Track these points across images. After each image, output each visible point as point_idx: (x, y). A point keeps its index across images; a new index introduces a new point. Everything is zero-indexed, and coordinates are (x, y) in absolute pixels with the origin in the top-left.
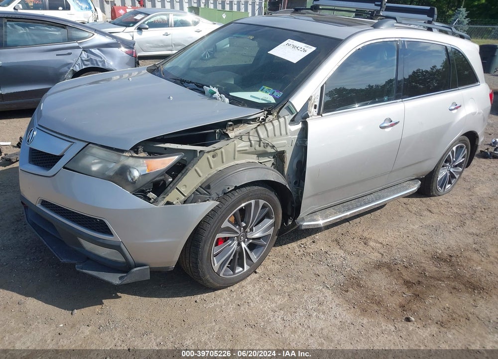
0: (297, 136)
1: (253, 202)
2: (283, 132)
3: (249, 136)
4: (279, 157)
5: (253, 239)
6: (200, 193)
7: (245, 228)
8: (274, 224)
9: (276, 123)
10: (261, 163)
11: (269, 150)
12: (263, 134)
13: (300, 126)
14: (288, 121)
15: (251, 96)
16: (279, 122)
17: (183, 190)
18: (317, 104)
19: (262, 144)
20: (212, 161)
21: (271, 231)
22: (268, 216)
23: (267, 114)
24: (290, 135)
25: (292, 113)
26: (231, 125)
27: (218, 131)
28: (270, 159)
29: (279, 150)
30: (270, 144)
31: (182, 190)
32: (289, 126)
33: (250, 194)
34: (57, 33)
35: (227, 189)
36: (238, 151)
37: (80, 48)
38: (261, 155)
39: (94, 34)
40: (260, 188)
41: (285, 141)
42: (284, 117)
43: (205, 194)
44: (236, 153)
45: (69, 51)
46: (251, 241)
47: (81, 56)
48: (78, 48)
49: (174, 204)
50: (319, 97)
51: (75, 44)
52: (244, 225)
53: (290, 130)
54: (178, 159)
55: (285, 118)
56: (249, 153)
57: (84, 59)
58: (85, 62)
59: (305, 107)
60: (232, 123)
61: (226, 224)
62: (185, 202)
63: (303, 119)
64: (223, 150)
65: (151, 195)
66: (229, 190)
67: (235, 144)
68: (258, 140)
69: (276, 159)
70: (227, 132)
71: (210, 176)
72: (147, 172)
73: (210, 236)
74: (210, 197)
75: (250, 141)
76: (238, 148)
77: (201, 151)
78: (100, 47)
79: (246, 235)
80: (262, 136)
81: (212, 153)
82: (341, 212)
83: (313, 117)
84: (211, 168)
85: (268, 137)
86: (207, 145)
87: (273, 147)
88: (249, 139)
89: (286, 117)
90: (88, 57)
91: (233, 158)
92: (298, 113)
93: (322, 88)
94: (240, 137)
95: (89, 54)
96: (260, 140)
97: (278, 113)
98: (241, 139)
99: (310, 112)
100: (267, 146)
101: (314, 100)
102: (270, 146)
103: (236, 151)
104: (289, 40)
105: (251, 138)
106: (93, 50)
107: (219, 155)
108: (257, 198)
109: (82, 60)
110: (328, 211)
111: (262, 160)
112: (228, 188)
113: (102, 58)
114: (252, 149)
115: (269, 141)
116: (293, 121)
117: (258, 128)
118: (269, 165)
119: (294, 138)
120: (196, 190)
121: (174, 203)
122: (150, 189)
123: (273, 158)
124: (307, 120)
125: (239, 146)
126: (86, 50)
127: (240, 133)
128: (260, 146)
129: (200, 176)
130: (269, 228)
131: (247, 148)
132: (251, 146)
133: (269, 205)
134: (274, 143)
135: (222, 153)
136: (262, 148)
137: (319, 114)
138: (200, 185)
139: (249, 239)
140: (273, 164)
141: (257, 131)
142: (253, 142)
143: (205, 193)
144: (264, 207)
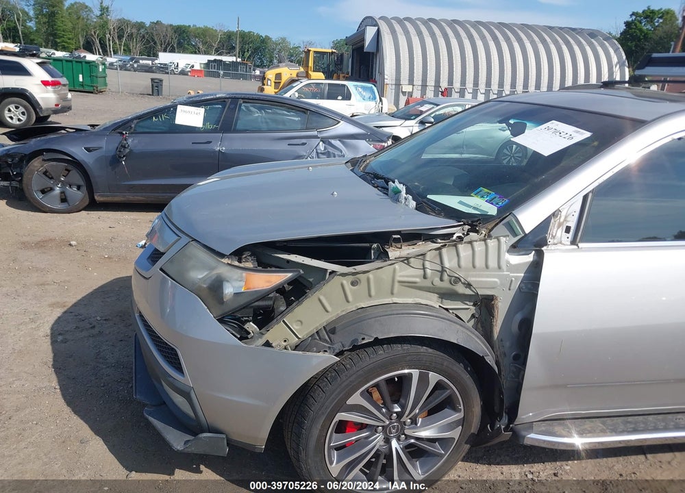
0: (523, 275)
1: (415, 373)
2: (493, 263)
3: (424, 260)
4: (485, 305)
5: (418, 439)
6: (320, 338)
7: (400, 415)
8: (463, 422)
9: (479, 247)
10: (447, 309)
11: (461, 289)
12: (450, 261)
13: (530, 258)
14: (504, 247)
15: (461, 203)
16: (486, 245)
17: (297, 327)
18: (573, 225)
19: (446, 277)
20: (351, 290)
21: (456, 434)
22: (449, 403)
23: (469, 231)
24: (507, 271)
25: (515, 234)
26: (397, 241)
27: (375, 245)
28: (467, 307)
29: (481, 292)
30: (462, 280)
31: (295, 327)
32: (507, 255)
33: (408, 358)
34: (296, 119)
35: (360, 339)
36: (400, 282)
37: (319, 138)
38: (446, 295)
39: (339, 122)
40: (430, 350)
41: (496, 280)
42: (498, 238)
43: (325, 341)
44: (397, 285)
45: (304, 141)
46: (413, 441)
47: (318, 148)
48: (316, 137)
49: (272, 347)
50: (577, 215)
51: (315, 133)
52: (397, 409)
53: (508, 262)
54: (290, 278)
55: (499, 241)
56: (421, 288)
57: (319, 151)
58: (320, 155)
59: (544, 226)
60: (399, 236)
61: (356, 399)
62: (296, 348)
63: (535, 246)
64: (371, 275)
65: (251, 327)
66: (364, 342)
67: (395, 270)
68: (439, 268)
69: (480, 309)
70: (387, 250)
71: (344, 313)
72: (243, 290)
73: (323, 413)
74: (329, 347)
75: (424, 268)
76: (401, 276)
77: (333, 272)
78: (342, 138)
79: (403, 429)
80: (447, 264)
81: (351, 278)
82: (615, 431)
83: (560, 247)
84: (348, 301)
85: (459, 266)
86: (348, 265)
87: (469, 285)
88: (423, 265)
89: (503, 239)
90: (325, 148)
91: (390, 292)
92: (526, 235)
93: (585, 198)
94: (406, 260)
95: (327, 146)
96: (443, 270)
97: (491, 231)
98: (408, 264)
99: (554, 237)
100: (456, 282)
101: (566, 217)
102: (464, 284)
103: (396, 281)
104: (553, 121)
105: (427, 264)
106: (333, 142)
107: (364, 284)
108: (425, 367)
109: (317, 152)
110: (588, 424)
111: (449, 304)
112: (363, 339)
113: (341, 152)
114: (427, 283)
115: (461, 274)
116: (515, 248)
117: (444, 251)
118: (466, 316)
119: (516, 278)
120: (317, 332)
121: (273, 345)
122: (248, 317)
123: (474, 305)
124: (544, 248)
125: (401, 274)
126: (324, 140)
127: (408, 254)
128: (441, 280)
129: (327, 311)
130: (451, 427)
131: (417, 280)
132: (425, 277)
133: (451, 385)
134: (471, 280)
135: (368, 280)
136: (446, 285)
137: (573, 242)
138: (325, 324)
139: (407, 437)
140: (473, 316)
141: (440, 255)
142: (429, 272)
143: (327, 341)
144: (439, 386)
